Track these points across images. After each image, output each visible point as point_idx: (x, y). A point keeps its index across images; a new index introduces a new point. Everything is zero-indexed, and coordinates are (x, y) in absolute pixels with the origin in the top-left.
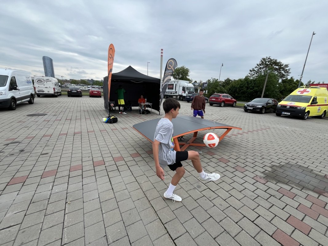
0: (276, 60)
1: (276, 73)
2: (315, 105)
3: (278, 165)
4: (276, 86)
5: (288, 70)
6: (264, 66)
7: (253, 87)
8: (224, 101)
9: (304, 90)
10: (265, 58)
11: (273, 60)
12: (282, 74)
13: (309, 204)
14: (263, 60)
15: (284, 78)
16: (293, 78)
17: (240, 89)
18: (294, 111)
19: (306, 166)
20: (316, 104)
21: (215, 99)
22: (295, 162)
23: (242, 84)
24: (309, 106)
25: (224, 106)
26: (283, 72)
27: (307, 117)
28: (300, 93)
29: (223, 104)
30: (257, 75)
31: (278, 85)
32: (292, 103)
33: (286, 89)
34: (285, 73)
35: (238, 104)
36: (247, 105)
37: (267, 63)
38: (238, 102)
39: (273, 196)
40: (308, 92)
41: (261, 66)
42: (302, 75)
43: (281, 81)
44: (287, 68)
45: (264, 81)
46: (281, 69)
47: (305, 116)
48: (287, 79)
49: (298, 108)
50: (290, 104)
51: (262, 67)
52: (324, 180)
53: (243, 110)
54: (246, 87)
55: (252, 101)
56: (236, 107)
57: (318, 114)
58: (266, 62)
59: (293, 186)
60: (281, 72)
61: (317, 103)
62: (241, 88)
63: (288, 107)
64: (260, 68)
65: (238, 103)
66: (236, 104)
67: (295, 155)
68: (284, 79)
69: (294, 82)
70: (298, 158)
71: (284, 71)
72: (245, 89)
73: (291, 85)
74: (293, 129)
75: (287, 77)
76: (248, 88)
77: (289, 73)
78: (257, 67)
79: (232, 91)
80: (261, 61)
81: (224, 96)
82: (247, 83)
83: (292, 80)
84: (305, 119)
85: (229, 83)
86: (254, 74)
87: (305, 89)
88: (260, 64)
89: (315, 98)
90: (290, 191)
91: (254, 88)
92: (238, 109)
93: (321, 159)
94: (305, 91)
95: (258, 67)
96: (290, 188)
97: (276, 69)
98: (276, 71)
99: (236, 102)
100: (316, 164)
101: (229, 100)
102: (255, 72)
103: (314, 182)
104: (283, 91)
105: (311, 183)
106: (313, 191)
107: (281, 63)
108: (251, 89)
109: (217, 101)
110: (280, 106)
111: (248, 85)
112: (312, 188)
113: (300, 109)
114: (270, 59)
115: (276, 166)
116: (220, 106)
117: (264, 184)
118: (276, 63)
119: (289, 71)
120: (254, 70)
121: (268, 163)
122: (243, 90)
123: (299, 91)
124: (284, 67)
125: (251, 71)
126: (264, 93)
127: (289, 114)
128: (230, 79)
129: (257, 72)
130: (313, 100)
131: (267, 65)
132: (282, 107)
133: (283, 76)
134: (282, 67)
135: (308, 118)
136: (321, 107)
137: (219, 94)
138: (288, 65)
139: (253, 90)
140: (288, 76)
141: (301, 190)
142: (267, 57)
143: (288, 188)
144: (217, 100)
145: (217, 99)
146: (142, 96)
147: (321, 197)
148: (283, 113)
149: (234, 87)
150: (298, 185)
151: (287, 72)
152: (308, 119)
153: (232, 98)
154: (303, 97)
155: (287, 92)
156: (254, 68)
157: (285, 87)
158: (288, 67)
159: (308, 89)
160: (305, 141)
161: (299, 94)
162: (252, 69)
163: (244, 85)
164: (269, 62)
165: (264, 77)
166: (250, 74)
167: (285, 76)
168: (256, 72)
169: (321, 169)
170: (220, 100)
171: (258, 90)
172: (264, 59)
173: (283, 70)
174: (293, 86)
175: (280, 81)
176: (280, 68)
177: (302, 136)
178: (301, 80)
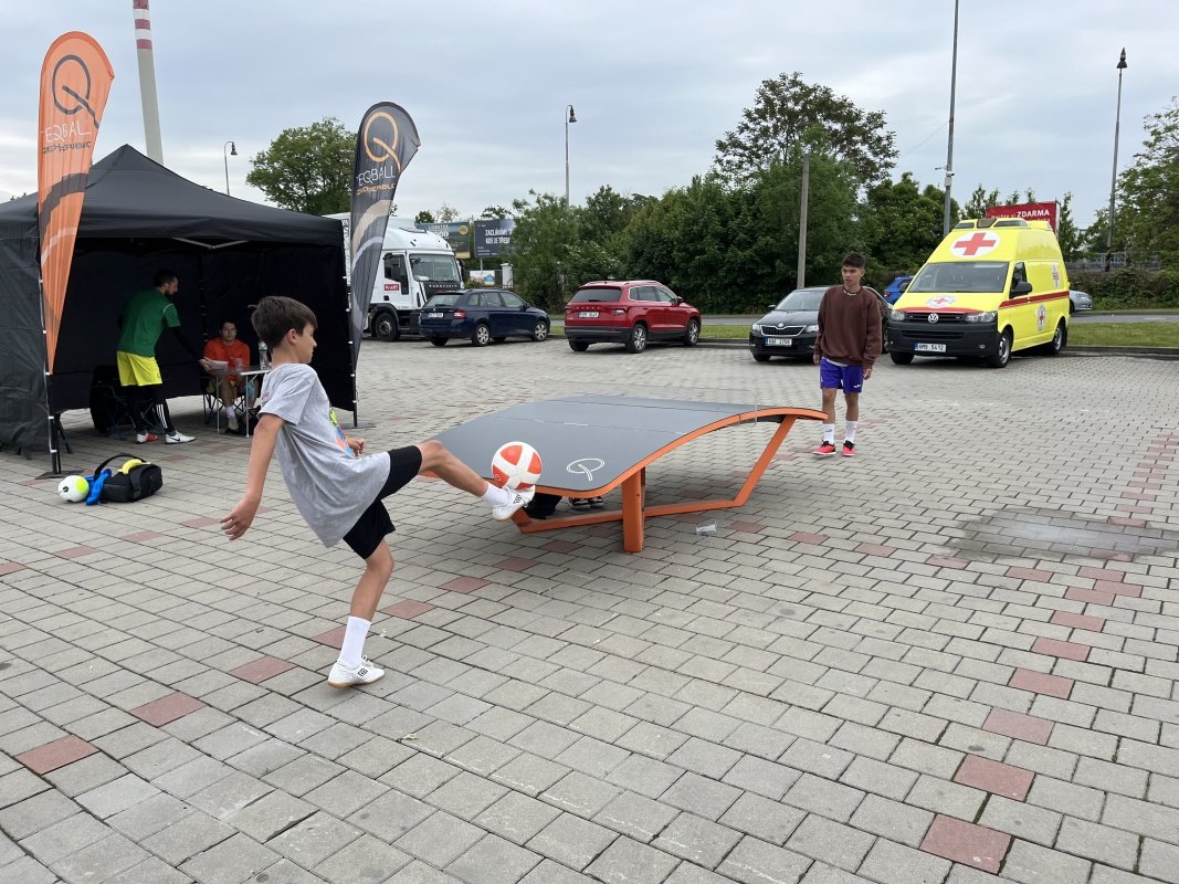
0: (827, 92)
1: (839, 157)
2: (1025, 301)
3: (978, 518)
4: (851, 223)
5: (885, 142)
6: (778, 120)
7: (752, 234)
8: (642, 322)
9: (976, 235)
10: (776, 78)
11: (814, 90)
12: (862, 159)
13: (1088, 584)
14: (769, 93)
15: (877, 178)
16: (912, 178)
17: (686, 250)
18: (956, 335)
19: (1057, 507)
20: (1026, 293)
21: (596, 315)
22: (1020, 502)
23: (695, 222)
24: (1004, 305)
25: (649, 347)
26: (864, 148)
27: (1006, 355)
28: (964, 249)
29: (640, 339)
30: (754, 169)
31: (855, 219)
32: (942, 300)
33: (892, 233)
34: (876, 154)
35: (713, 328)
36: (767, 330)
37: (790, 105)
38: (706, 322)
39: (1000, 587)
40: (991, 243)
41: (765, 119)
42: (949, 167)
43: (865, 195)
44: (880, 132)
45: (797, 197)
46: (855, 138)
47: (1001, 352)
48: (888, 183)
49: (971, 318)
50: (939, 302)
51: (770, 125)
52: (1109, 530)
53: (748, 354)
54: (716, 235)
55: (779, 307)
56: (702, 343)
57: (1043, 339)
58: (784, 100)
59: (1038, 557)
60: (856, 152)
61: (1029, 289)
62: (692, 241)
63: (933, 318)
64: (765, 132)
65: (712, 325)
66: (699, 331)
67: (1015, 483)
68: (876, 183)
69: (917, 197)
70: (1027, 490)
71: (871, 148)
72: (712, 248)
73: (910, 212)
74: (976, 405)
75: (888, 175)
76: (725, 240)
77: (893, 155)
78: (747, 127)
79: (649, 261)
80: (762, 94)
81: (638, 294)
82: (719, 212)
83: (910, 190)
84: (1003, 366)
85: (614, 216)
86: (741, 162)
87: (975, 231)
88: (757, 111)
89: (1020, 266)
90: (1034, 568)
91: (755, 240)
92: (720, 352)
93: (1089, 482)
94: (978, 242)
95: (751, 125)
96: (1033, 563)
97: (836, 138)
98: (834, 145)
99: (696, 319)
100: (1080, 494)
101: (666, 311)
102: (741, 155)
103: (1085, 538)
104: (882, 247)
105: (1079, 542)
106: (1089, 556)
107: (851, 105)
108: (742, 246)
109: (612, 323)
110: (902, 317)
111: (724, 224)
112: (1085, 551)
113: (979, 322)
114: (800, 84)
115: (973, 522)
116: (630, 349)
117: (964, 569)
118: (828, 106)
119: (890, 144)
120: (736, 144)
121: (946, 519)
122: (702, 252)
123: (959, 245)
124: (865, 125)
125: (721, 146)
126: (807, 262)
127: (944, 350)
128: (615, 191)
129: (753, 153)
130: (1015, 282)
131: (793, 115)
132: (911, 321)
133: (868, 170)
134: (857, 123)
135: (1010, 359)
136: (1047, 304)
137: (610, 284)
138: (879, 116)
139: (755, 251)
140: (890, 171)
141: (1061, 562)
142: (784, 78)
143: (1030, 564)
144: (606, 317)
145: (607, 310)
146: (230, 326)
147: (1111, 565)
148: (920, 347)
149: (659, 240)
150: (1050, 552)
151: (880, 146)
152: (1014, 364)
153: (680, 302)
154: (977, 266)
155: (901, 247)
156: (734, 130)
157: (886, 223)
158: (881, 126)
159: (991, 233)
160: (1028, 441)
161: (959, 255)
162: (724, 139)
163: (706, 225)
164: (796, 98)
165: (793, 182)
166: (720, 161)
167: (877, 170)
168: (747, 153)
169: (1096, 505)
170: (623, 318)
171: (774, 250)
172: (772, 86)
173: (864, 142)
174: (919, 220)
175: (862, 195)
176: (851, 132)
177: (1015, 424)
178: (948, 188)
